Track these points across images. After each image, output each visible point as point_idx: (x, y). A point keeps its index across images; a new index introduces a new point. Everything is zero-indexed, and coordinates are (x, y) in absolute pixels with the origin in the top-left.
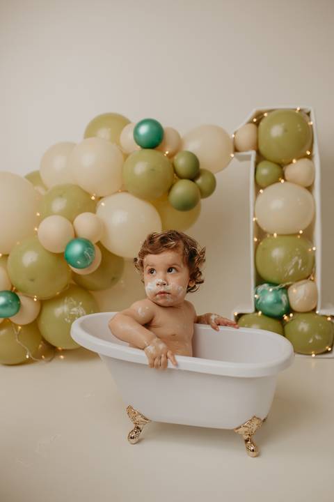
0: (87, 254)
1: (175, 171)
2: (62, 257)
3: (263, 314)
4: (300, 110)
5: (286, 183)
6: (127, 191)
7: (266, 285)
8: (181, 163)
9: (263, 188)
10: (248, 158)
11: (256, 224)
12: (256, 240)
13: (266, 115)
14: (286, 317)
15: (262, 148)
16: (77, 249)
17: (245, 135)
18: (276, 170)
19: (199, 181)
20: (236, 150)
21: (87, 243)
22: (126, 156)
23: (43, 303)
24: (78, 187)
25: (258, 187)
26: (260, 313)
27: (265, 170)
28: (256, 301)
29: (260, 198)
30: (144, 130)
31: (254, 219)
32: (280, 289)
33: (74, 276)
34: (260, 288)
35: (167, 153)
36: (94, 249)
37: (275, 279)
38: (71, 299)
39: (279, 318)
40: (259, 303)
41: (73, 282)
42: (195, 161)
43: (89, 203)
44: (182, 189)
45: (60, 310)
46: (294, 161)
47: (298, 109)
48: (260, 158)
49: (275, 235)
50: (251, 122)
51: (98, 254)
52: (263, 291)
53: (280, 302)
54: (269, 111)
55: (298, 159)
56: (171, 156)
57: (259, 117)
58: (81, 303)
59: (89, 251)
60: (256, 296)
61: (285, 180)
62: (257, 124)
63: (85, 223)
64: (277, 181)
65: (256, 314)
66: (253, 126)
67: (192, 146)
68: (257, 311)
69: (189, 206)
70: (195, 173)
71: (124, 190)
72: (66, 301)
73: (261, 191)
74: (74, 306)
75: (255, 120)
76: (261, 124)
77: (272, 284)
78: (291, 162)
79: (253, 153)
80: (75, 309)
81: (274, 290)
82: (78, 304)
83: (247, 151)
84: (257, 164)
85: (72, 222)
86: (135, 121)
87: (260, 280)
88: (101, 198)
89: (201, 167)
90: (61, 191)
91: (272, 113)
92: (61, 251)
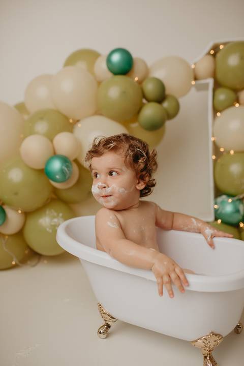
0: (66, 169)
1: (144, 96)
2: (44, 173)
3: (222, 222)
5: (241, 107)
6: (101, 114)
7: (224, 197)
8: (150, 88)
9: (220, 111)
10: (207, 85)
11: (214, 143)
12: (214, 157)
13: (221, 47)
14: (242, 225)
15: (219, 76)
16: (56, 165)
17: (204, 65)
18: (232, 95)
19: (166, 104)
20: (196, 79)
21: (65, 160)
22: (99, 83)
23: (27, 214)
24: (58, 112)
25: (215, 110)
26: (219, 221)
27: (222, 96)
28: (216, 211)
29: (218, 121)
30: (116, 58)
31: (213, 139)
32: (238, 200)
33: (55, 190)
34: (219, 199)
35: (136, 79)
36: (71, 164)
37: (232, 191)
38: (53, 211)
39: (236, 226)
40: (219, 212)
41: (54, 196)
42: (162, 87)
43: (68, 124)
44: (150, 111)
45: (45, 221)
48: (217, 85)
49: (232, 152)
50: (209, 53)
51: (75, 168)
52: (222, 202)
53: (238, 211)
54: (225, 44)
56: (140, 82)
57: (216, 48)
58: (61, 215)
59: (67, 167)
60: (216, 207)
61: (240, 104)
62: (214, 55)
63: (63, 142)
64: (232, 105)
65: (216, 222)
66: (210, 58)
67: (159, 74)
68: (216, 219)
69: (156, 127)
70: (161, 98)
71: (98, 112)
72: (47, 212)
73: (218, 114)
74: (54, 217)
75: (212, 52)
76: (218, 55)
77: (230, 195)
79: (211, 82)
80: (56, 220)
81: (233, 201)
82: (58, 215)
83: (205, 78)
84: (214, 91)
85: (52, 141)
86: (105, 52)
87: (218, 192)
88: (78, 121)
89: (167, 92)
90: (41, 115)
91: (228, 45)
92: (41, 167)
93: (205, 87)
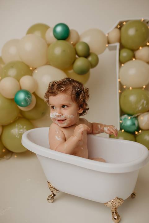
0: (28, 98)
1: (77, 53)
2: (14, 101)
3: (125, 131)
4: (144, 20)
5: (136, 60)
6: (49, 65)
7: (126, 116)
8: (80, 48)
9: (123, 63)
10: (116, 47)
11: (120, 83)
12: (120, 91)
13: (124, 23)
14: (136, 133)
15: (123, 41)
16: (22, 96)
17: (114, 35)
18: (130, 53)
19: (90, 59)
20: (109, 43)
21: (27, 93)
22: (49, 45)
23: (3, 127)
24: (23, 63)
25: (121, 63)
26: (123, 131)
27: (125, 54)
28: (121, 124)
29: (122, 69)
30: (59, 29)
31: (119, 80)
32: (134, 117)
33: (21, 112)
34: (123, 117)
35: (72, 43)
36: (31, 96)
37: (131, 112)
38: (20, 125)
39: (133, 133)
40: (122, 125)
41: (20, 115)
42: (87, 48)
43: (29, 71)
44: (80, 63)
45: (15, 131)
46: (141, 48)
47: (143, 20)
48: (122, 47)
49: (131, 88)
50: (117, 27)
51: (34, 98)
52: (125, 119)
53: (134, 124)
54: (126, 22)
55: (142, 47)
56: (74, 45)
57: (121, 24)
58: (25, 127)
59: (28, 97)
60: (121, 122)
61: (135, 59)
62: (120, 29)
63: (26, 82)
64: (131, 59)
65: (121, 131)
66: (117, 30)
67: (86, 40)
68: (121, 129)
69: (84, 72)
70: (87, 54)
71: (48, 63)
72: (16, 126)
73: (122, 65)
74: (21, 129)
75: (119, 27)
76: (123, 29)
77: (129, 115)
78: (138, 49)
79: (118, 45)
80: (22, 130)
81: (131, 118)
82: (23, 127)
83: (114, 43)
84: (120, 50)
85: (19, 81)
86: (52, 26)
87: (122, 113)
88: (36, 69)
89: (91, 51)
90: (12, 65)
91: (128, 23)
92: (12, 97)
93: (115, 48)
